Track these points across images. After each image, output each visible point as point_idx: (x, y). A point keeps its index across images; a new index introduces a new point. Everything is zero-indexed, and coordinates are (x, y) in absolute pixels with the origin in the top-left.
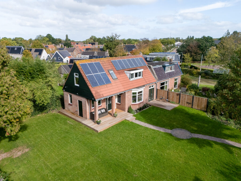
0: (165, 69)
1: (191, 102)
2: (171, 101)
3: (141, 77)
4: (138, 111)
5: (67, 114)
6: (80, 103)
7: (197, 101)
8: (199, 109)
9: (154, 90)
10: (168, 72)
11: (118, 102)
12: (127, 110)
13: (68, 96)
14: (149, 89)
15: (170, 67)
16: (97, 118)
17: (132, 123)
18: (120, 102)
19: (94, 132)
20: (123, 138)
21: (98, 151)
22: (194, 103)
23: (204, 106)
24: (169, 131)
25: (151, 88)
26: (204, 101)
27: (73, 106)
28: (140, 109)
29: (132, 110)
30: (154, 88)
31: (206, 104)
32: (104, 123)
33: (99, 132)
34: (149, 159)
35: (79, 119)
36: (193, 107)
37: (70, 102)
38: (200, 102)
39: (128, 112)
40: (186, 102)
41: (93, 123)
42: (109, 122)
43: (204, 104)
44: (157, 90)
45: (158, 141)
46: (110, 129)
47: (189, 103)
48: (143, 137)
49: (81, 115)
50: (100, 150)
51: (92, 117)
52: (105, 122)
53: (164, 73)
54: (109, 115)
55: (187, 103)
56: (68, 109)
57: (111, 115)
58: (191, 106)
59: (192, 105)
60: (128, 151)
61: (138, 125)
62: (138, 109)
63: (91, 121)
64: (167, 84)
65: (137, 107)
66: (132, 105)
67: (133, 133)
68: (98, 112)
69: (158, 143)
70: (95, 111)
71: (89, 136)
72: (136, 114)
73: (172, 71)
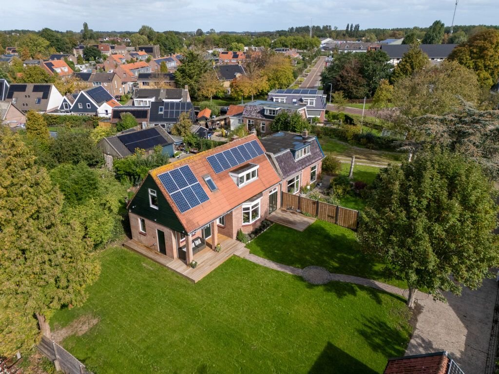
0: (294, 155)
1: (334, 216)
2: (304, 212)
3: (255, 178)
4: (253, 236)
5: (136, 248)
6: (161, 235)
7: (343, 215)
8: (347, 226)
9: (277, 194)
10: (300, 158)
11: (220, 222)
12: (235, 236)
13: (138, 220)
14: (270, 196)
15: (303, 149)
16: (192, 258)
17: (244, 260)
18: (223, 224)
19: (189, 282)
20: (233, 290)
21: (199, 315)
22: (339, 217)
23: (353, 223)
24: (300, 272)
25: (273, 192)
26: (353, 216)
27: (148, 236)
28: (256, 232)
29: (243, 236)
30: (276, 192)
31: (355, 220)
32: (201, 265)
33: (196, 282)
34: (270, 321)
35: (162, 259)
36: (338, 222)
37: (141, 230)
38: (347, 216)
39: (238, 239)
40: (327, 214)
41: (185, 266)
42: (209, 263)
43: (353, 220)
44: (282, 193)
45: (283, 292)
46: (213, 275)
47: (331, 216)
48: (262, 286)
49: (163, 250)
50: (203, 313)
51: (183, 256)
52: (203, 263)
53: (294, 162)
54: (208, 248)
55: (329, 216)
56: (138, 239)
57: (211, 248)
58: (334, 221)
59: (336, 220)
60: (241, 311)
61: (254, 264)
62: (253, 233)
63: (180, 262)
64: (299, 179)
65: (251, 229)
66: (243, 226)
67: (247, 280)
68: (192, 246)
69: (283, 296)
70: (187, 246)
71: (182, 290)
72: (251, 242)
73: (307, 155)
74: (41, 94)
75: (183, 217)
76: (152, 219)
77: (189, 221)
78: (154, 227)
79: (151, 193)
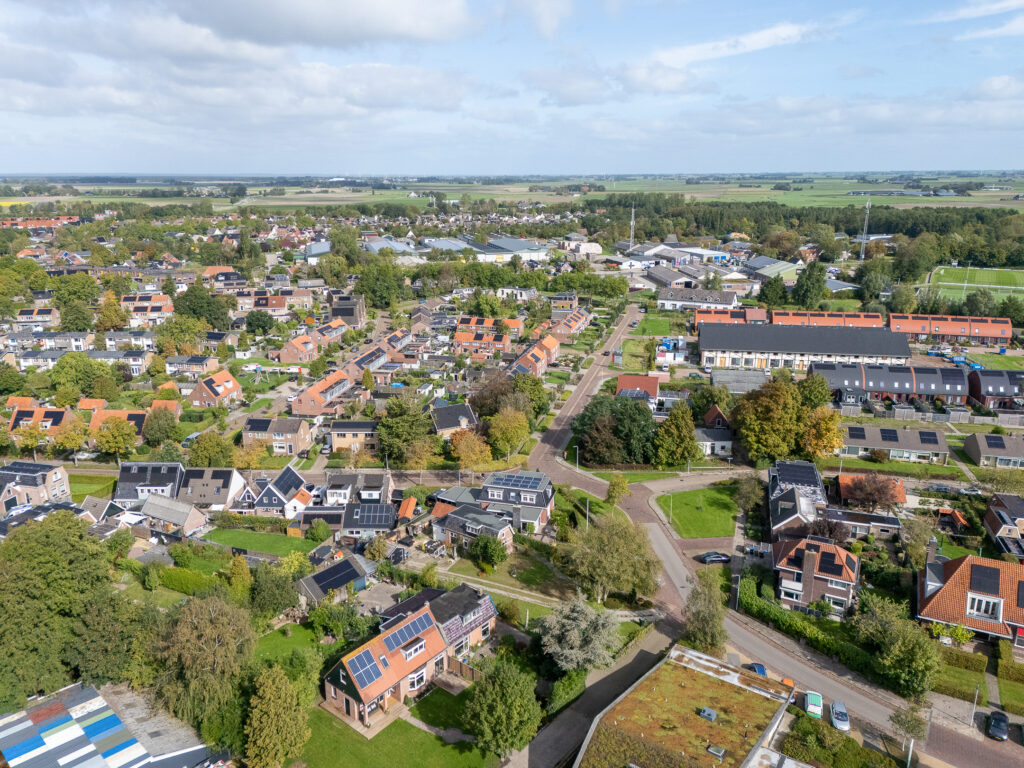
0: (462, 620)
2: (463, 676)
3: (422, 651)
4: (417, 700)
5: (329, 709)
6: (347, 702)
10: (468, 622)
12: (402, 700)
13: (331, 688)
14: (436, 662)
15: (472, 612)
16: (367, 720)
17: (406, 722)
19: (364, 739)
20: (392, 746)
24: (442, 732)
25: (440, 658)
27: (338, 701)
28: (419, 696)
29: (409, 700)
30: (443, 658)
32: (374, 725)
33: (369, 739)
35: (347, 720)
37: (333, 695)
39: (404, 703)
41: (362, 726)
42: (380, 724)
44: (449, 657)
45: (425, 748)
46: (381, 734)
48: (413, 744)
49: (348, 712)
51: (361, 718)
52: (376, 724)
53: (462, 627)
54: (380, 710)
56: (330, 701)
57: (383, 711)
61: (411, 725)
62: (416, 697)
63: (359, 723)
64: (468, 640)
65: (416, 693)
66: (409, 691)
67: (403, 739)
68: (368, 710)
69: (424, 751)
70: (364, 710)
71: (359, 745)
72: (414, 706)
73: (477, 616)
74: (220, 482)
75: (362, 692)
76: (341, 689)
77: (366, 695)
78: (343, 696)
79: (342, 673)
